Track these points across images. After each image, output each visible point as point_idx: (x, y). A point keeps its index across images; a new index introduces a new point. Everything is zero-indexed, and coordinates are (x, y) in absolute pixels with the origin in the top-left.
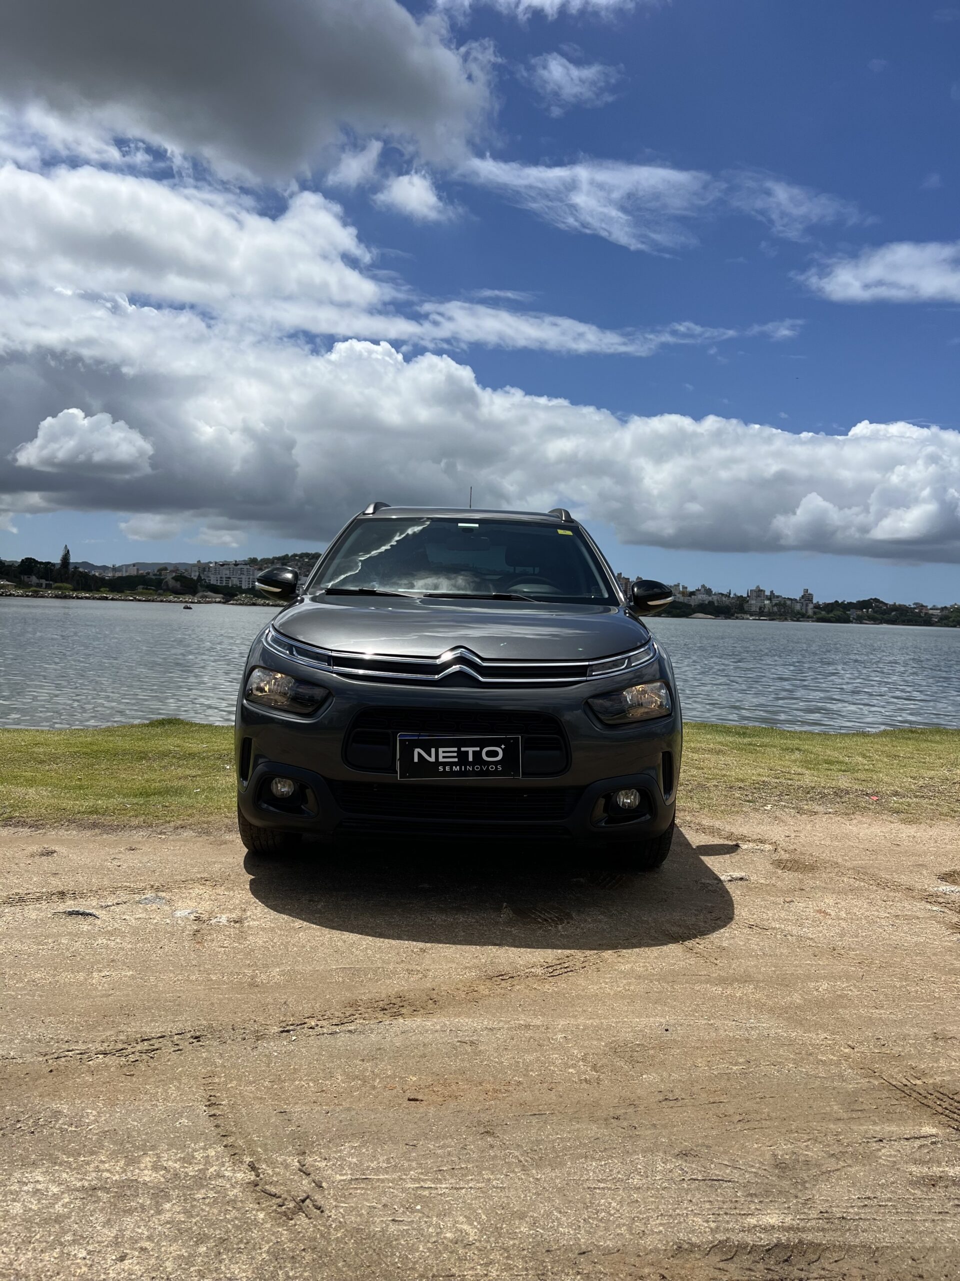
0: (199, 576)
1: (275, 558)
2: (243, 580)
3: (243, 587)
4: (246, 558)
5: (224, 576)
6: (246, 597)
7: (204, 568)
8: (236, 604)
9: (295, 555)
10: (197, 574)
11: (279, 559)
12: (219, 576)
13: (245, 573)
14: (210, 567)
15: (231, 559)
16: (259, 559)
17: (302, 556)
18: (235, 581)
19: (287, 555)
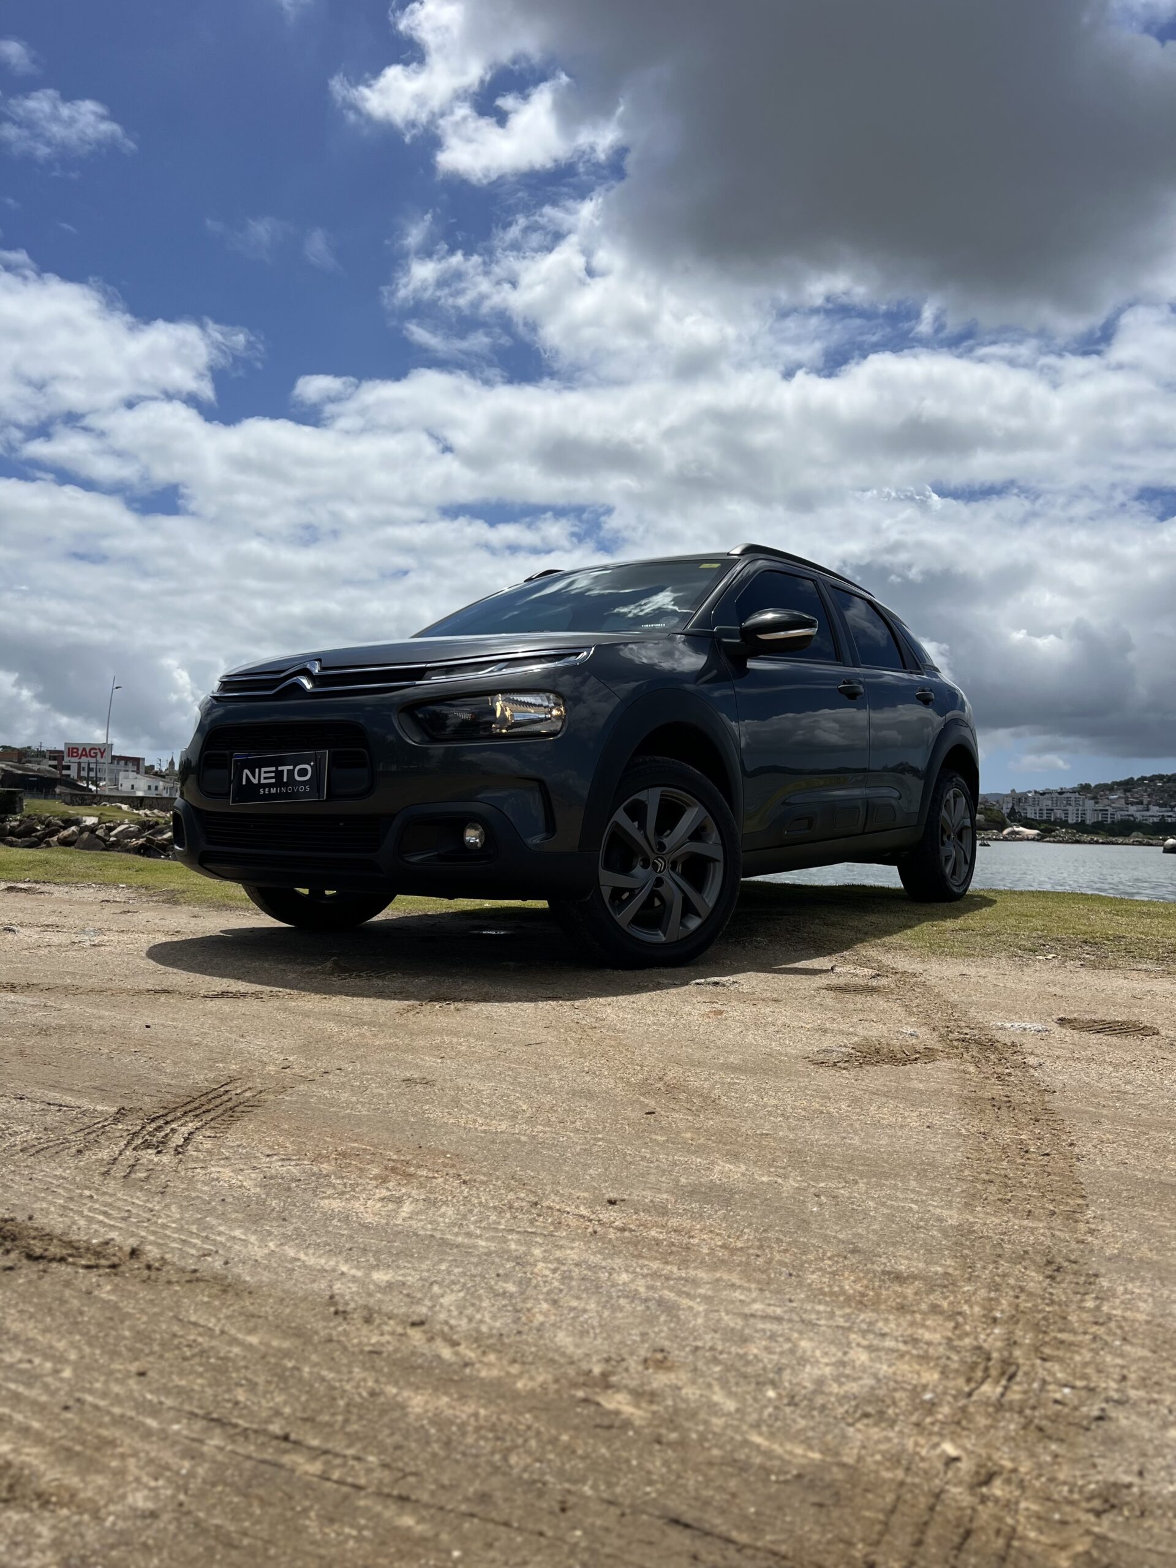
0: (1013, 809)
1: (1114, 783)
2: (1070, 813)
3: (1070, 821)
4: (1075, 784)
5: (1045, 808)
6: (1067, 832)
7: (1019, 799)
8: (1054, 842)
9: (1144, 778)
10: (1010, 806)
11: (1120, 784)
12: (1037, 808)
13: (1073, 803)
14: (1027, 798)
15: (1055, 787)
16: (1093, 785)
17: (1153, 779)
18: (1060, 814)
19: (1132, 779)
